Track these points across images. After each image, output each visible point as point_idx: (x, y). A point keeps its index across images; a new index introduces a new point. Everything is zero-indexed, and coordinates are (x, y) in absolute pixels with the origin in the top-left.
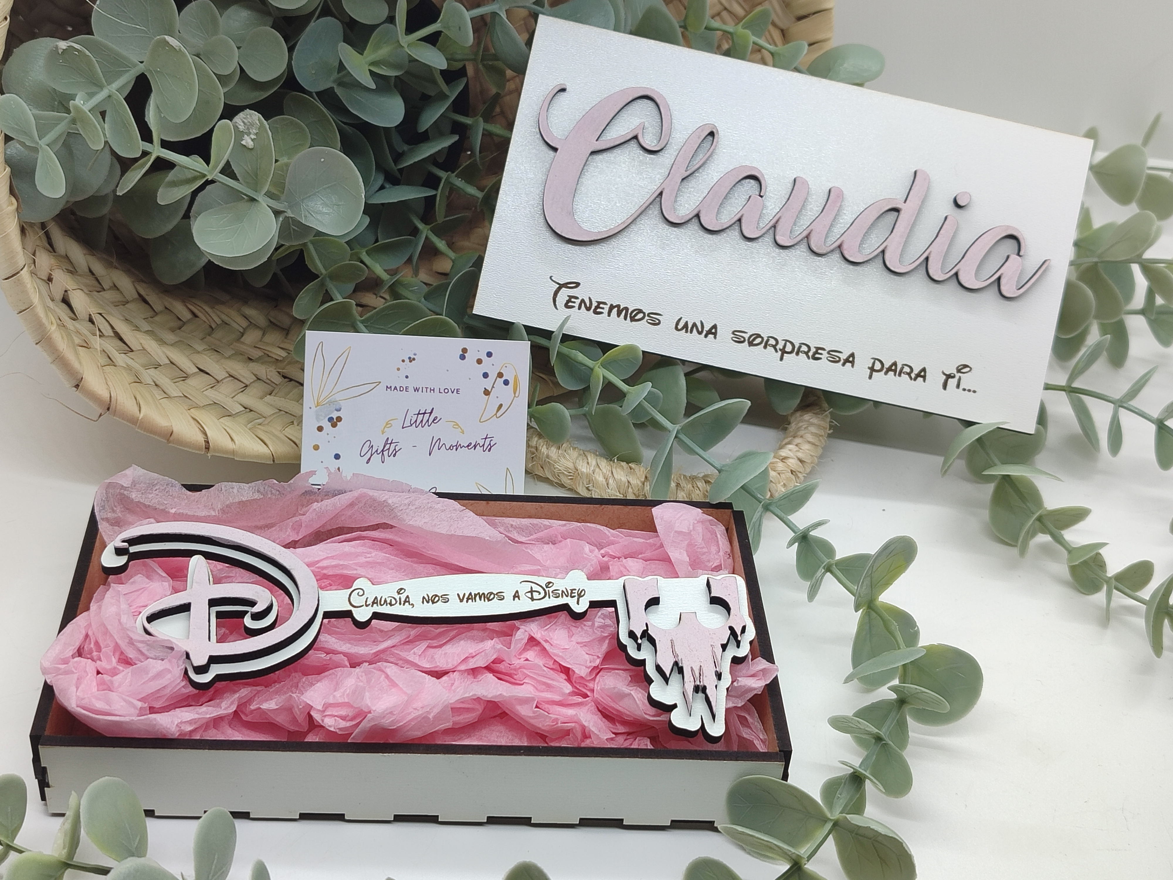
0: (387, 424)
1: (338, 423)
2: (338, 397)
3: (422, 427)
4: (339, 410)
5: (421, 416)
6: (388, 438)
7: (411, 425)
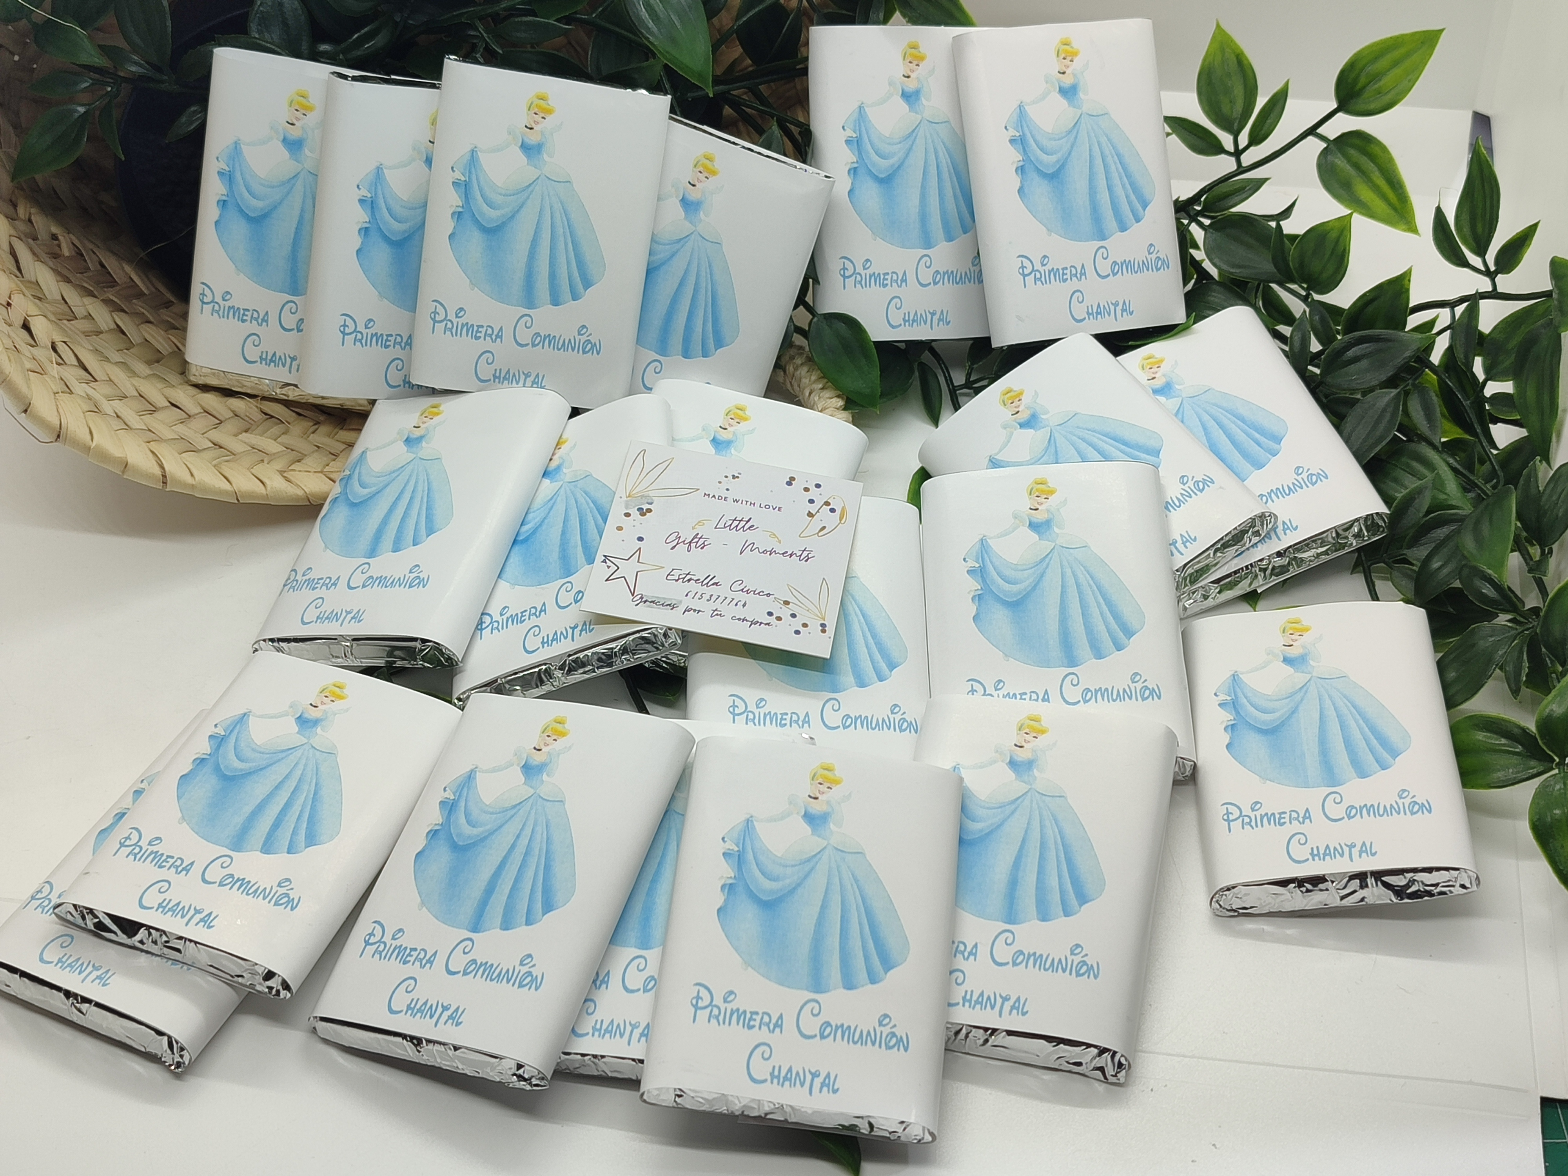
0: (699, 522)
1: (648, 514)
2: (651, 494)
3: (737, 531)
4: (651, 504)
5: (736, 523)
6: (698, 534)
7: (725, 527)
